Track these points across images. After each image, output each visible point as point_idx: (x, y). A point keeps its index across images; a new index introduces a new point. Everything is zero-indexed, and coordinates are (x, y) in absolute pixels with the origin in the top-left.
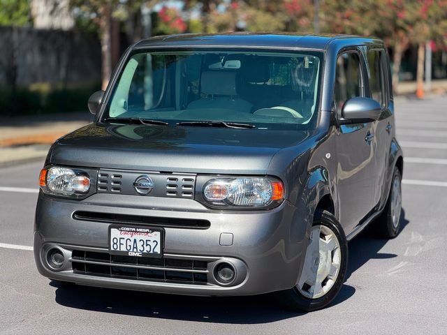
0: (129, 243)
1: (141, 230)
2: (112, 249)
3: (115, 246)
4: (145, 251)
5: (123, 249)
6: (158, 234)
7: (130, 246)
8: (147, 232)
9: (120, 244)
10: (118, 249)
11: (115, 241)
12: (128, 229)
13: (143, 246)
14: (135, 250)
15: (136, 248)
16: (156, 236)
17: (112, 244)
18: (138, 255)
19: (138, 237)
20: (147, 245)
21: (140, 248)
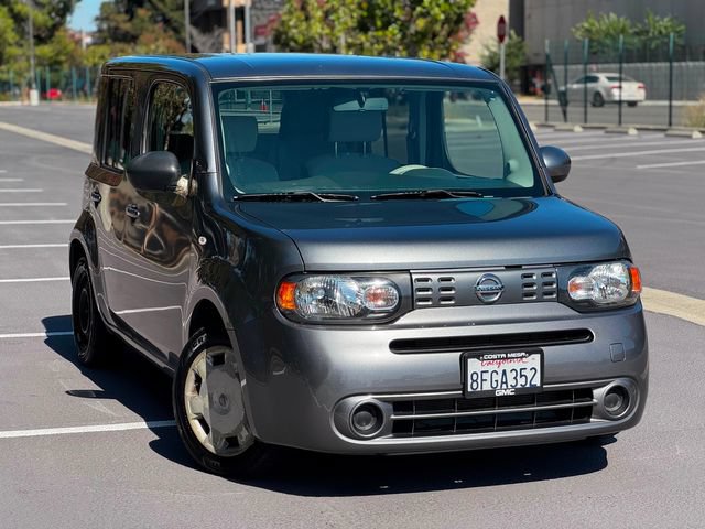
0: (495, 377)
1: (513, 355)
2: (470, 390)
3: (475, 385)
4: (519, 386)
5: (487, 387)
6: (538, 356)
7: (497, 381)
8: (522, 357)
9: (482, 380)
10: (479, 389)
11: (475, 377)
12: (495, 356)
13: (515, 378)
14: (504, 386)
15: (506, 383)
16: (534, 360)
17: (470, 381)
18: (509, 392)
19: (507, 366)
20: (521, 376)
21: (511, 382)
